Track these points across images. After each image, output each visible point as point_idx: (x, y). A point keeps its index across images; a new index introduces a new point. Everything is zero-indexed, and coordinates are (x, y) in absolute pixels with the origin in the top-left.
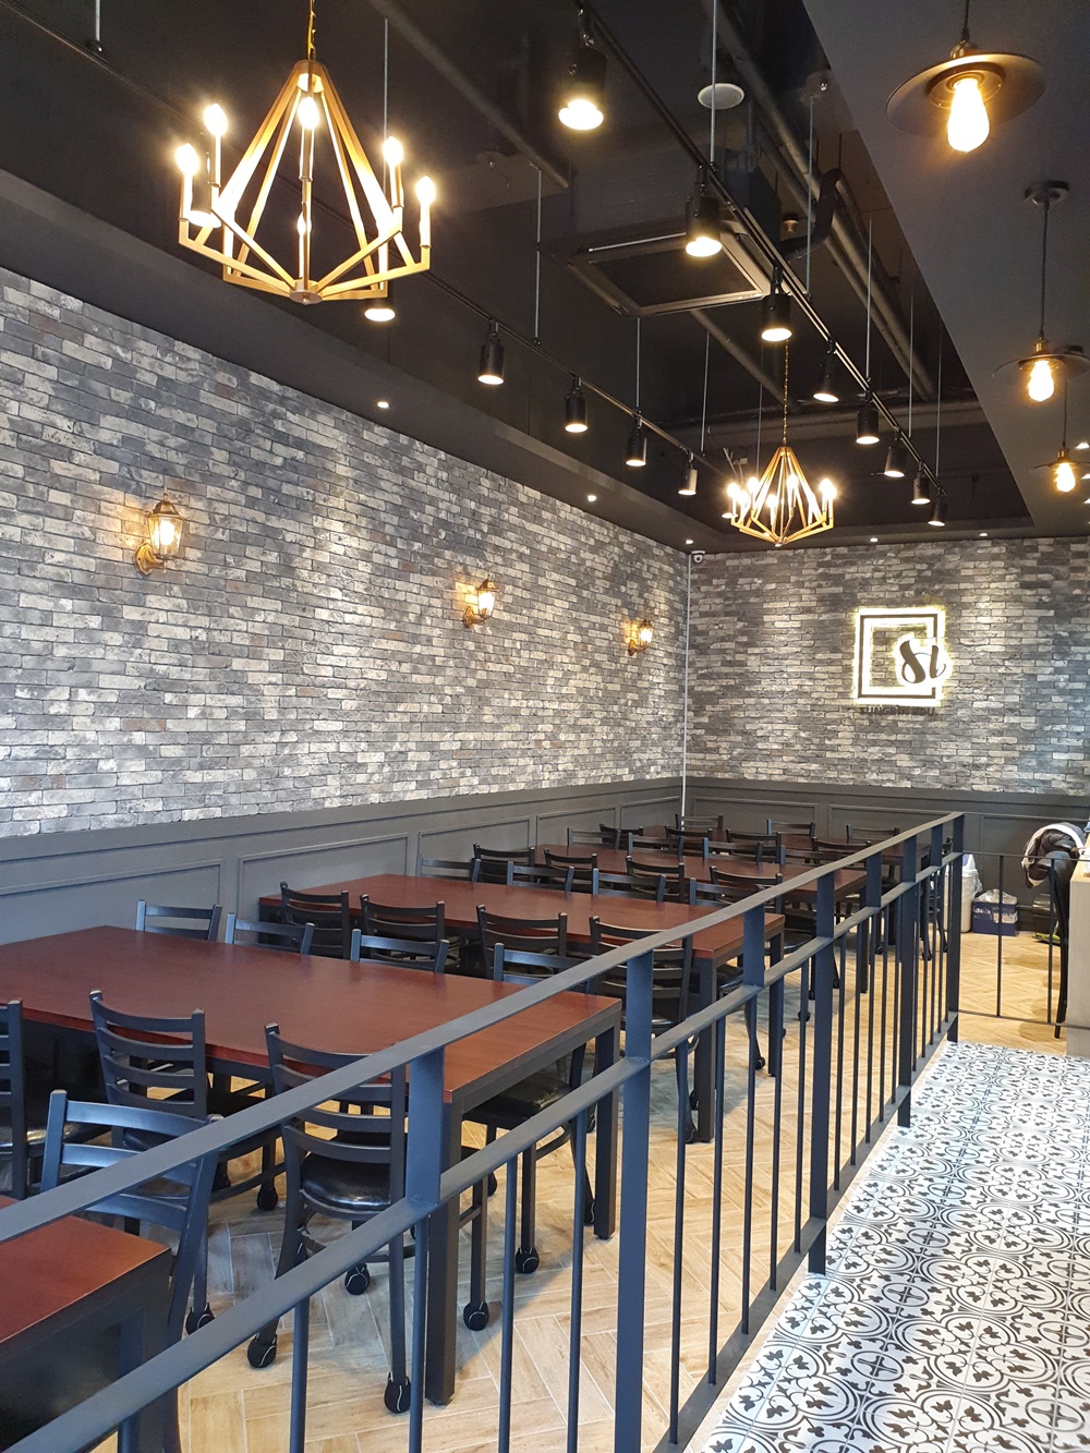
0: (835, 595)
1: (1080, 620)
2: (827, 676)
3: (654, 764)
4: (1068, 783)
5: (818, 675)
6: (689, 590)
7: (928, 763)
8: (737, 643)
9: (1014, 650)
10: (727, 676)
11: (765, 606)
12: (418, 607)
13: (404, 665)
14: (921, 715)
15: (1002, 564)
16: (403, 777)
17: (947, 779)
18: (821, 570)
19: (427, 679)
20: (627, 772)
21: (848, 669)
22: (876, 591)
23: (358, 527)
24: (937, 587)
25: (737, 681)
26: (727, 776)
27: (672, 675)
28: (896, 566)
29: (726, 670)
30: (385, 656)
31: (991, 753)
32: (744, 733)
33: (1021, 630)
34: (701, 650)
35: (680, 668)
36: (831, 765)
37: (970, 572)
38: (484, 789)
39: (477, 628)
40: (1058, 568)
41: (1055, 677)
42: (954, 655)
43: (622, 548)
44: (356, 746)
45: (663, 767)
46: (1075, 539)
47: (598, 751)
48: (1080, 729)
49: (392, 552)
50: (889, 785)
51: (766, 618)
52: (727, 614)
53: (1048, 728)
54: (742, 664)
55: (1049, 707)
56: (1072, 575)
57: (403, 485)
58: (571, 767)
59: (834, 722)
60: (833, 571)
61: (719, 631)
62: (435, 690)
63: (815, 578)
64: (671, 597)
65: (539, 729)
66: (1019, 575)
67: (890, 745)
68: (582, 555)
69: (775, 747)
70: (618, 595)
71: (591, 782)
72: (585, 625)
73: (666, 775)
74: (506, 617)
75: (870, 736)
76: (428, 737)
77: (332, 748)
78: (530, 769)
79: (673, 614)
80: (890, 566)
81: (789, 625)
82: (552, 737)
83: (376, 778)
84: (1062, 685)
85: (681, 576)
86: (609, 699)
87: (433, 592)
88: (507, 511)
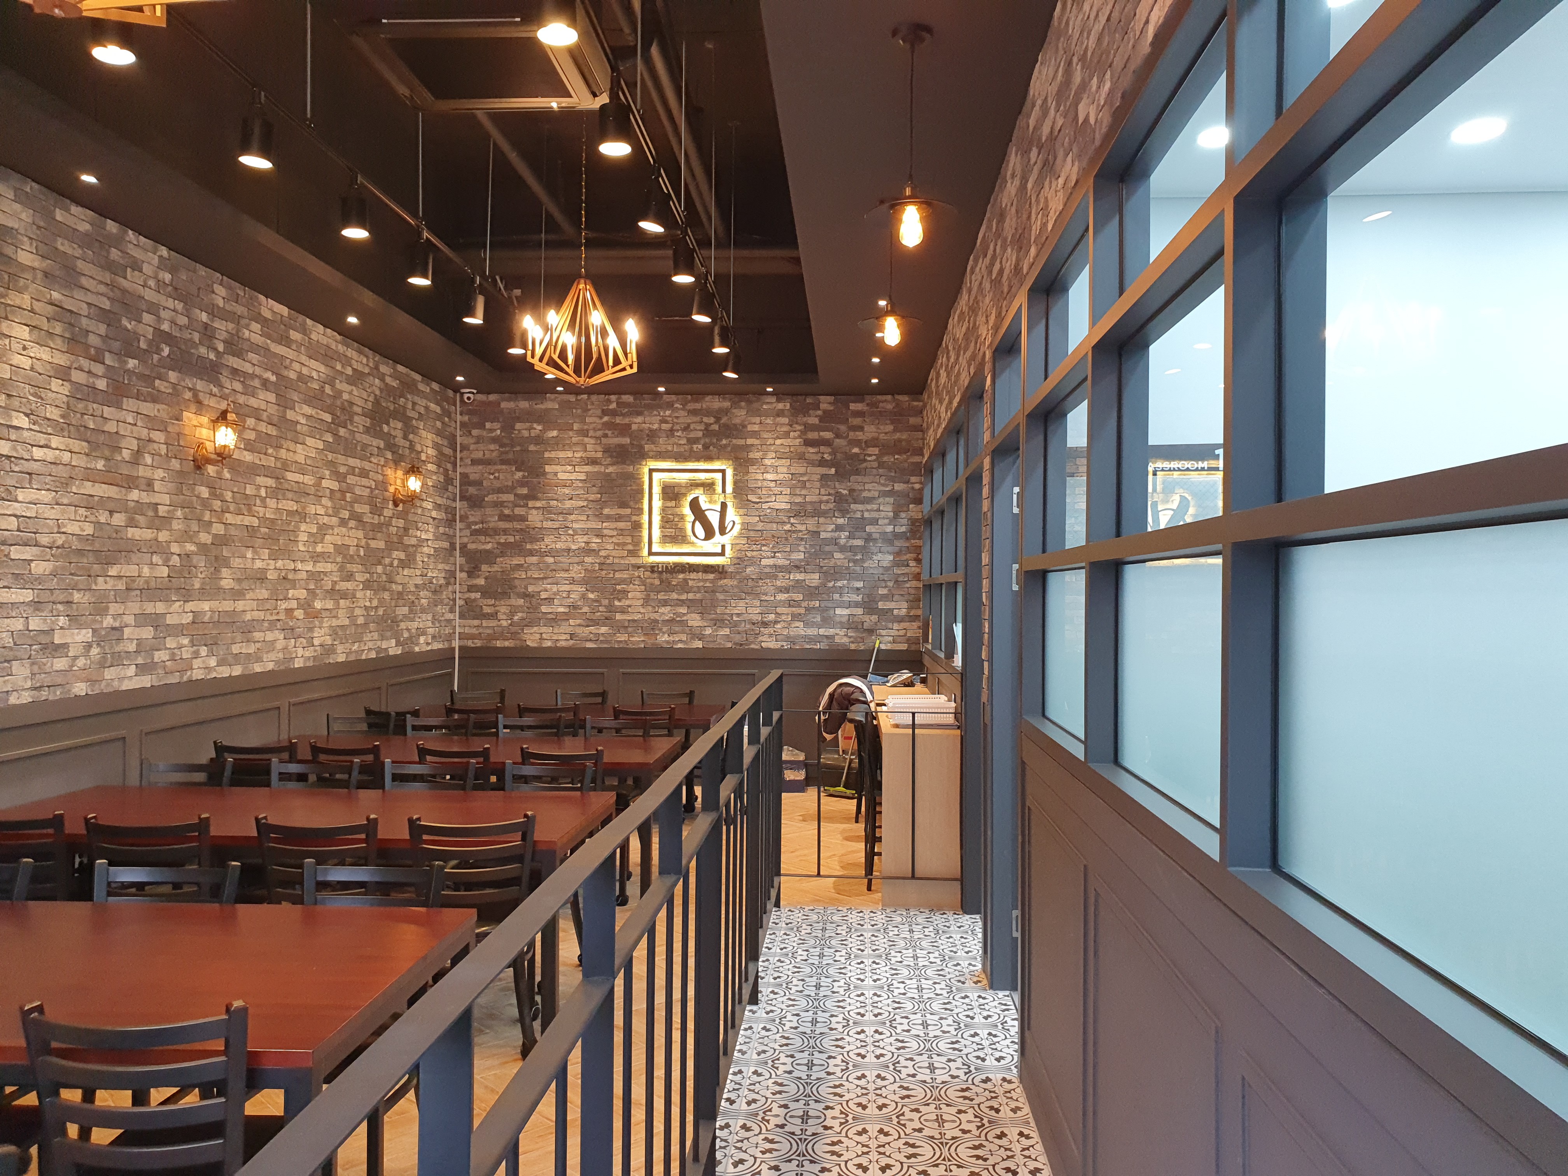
0: (621, 446)
1: (859, 478)
2: (615, 533)
3: (424, 633)
4: (850, 637)
5: (606, 532)
6: (458, 433)
7: (718, 622)
8: (515, 495)
9: (798, 508)
10: (505, 531)
11: (547, 455)
12: (136, 442)
13: (116, 515)
14: (712, 573)
15: (785, 420)
16: (118, 660)
17: (737, 638)
18: (606, 419)
19: (148, 534)
20: (394, 645)
21: (637, 526)
22: (663, 443)
23: (50, 334)
24: (724, 442)
25: (517, 537)
26: (507, 644)
27: (441, 530)
28: (684, 418)
29: (503, 525)
30: (90, 504)
31: (779, 610)
32: (526, 596)
33: (804, 487)
34: (475, 502)
35: (450, 522)
36: (622, 627)
37: (756, 428)
38: (224, 672)
39: (211, 469)
40: (839, 426)
41: (836, 534)
42: (742, 511)
43: (382, 380)
44: (53, 622)
45: (434, 637)
46: (852, 398)
47: (361, 621)
48: (860, 584)
49: (99, 369)
50: (680, 646)
51: (548, 468)
52: (503, 462)
53: (831, 584)
54: (523, 519)
55: (832, 564)
56: (851, 434)
57: (112, 286)
58: (328, 640)
59: (622, 581)
60: (618, 420)
61: (495, 482)
62: (156, 548)
63: (600, 427)
64: (439, 440)
65: (290, 596)
66: (803, 433)
67: (682, 602)
68: (338, 385)
69: (561, 610)
70: (379, 435)
71: (352, 658)
72: (343, 469)
73: (436, 646)
74: (248, 457)
75: (661, 596)
76: (149, 608)
77: (18, 625)
78: (280, 645)
79: (441, 459)
80: (677, 417)
81: (573, 476)
82: (306, 605)
83: (81, 662)
84: (842, 542)
85: (449, 417)
86: (372, 558)
87: (153, 423)
88: (247, 327)
